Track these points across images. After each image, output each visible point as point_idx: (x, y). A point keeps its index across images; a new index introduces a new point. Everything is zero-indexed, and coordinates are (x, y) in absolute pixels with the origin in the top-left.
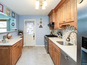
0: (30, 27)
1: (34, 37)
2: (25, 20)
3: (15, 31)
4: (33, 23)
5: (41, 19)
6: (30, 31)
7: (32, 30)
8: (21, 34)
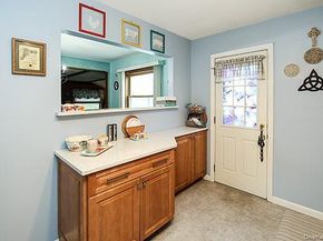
0: (240, 90)
1: (261, 142)
2: (213, 57)
3: (163, 107)
4: (253, 68)
5: (315, 33)
6: (239, 112)
7: (250, 104)
8: (195, 120)
